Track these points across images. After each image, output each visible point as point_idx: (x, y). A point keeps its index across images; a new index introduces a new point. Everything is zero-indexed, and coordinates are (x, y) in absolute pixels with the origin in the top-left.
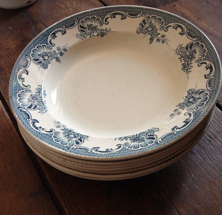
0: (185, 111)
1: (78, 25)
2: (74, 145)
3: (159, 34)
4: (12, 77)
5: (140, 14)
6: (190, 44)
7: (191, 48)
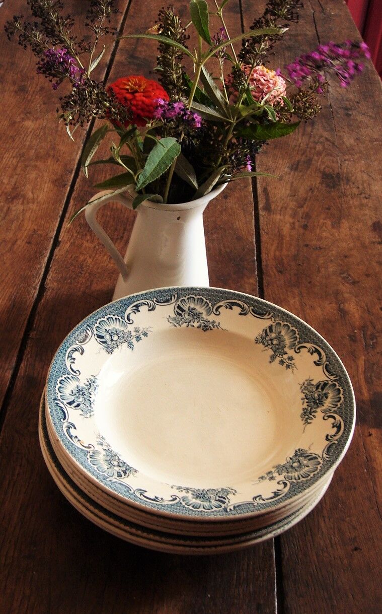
0: (281, 478)
1: (174, 304)
2: (114, 477)
3: (286, 353)
4: (59, 351)
5: (268, 315)
6: (322, 383)
7: (323, 389)
